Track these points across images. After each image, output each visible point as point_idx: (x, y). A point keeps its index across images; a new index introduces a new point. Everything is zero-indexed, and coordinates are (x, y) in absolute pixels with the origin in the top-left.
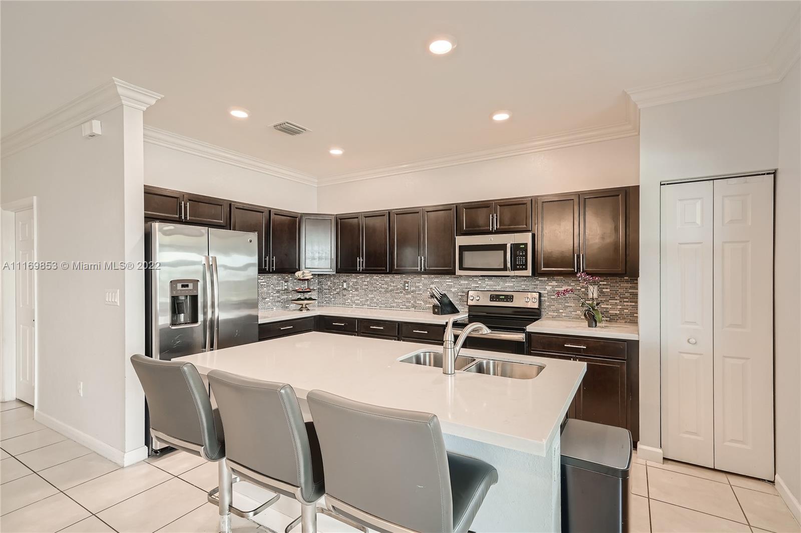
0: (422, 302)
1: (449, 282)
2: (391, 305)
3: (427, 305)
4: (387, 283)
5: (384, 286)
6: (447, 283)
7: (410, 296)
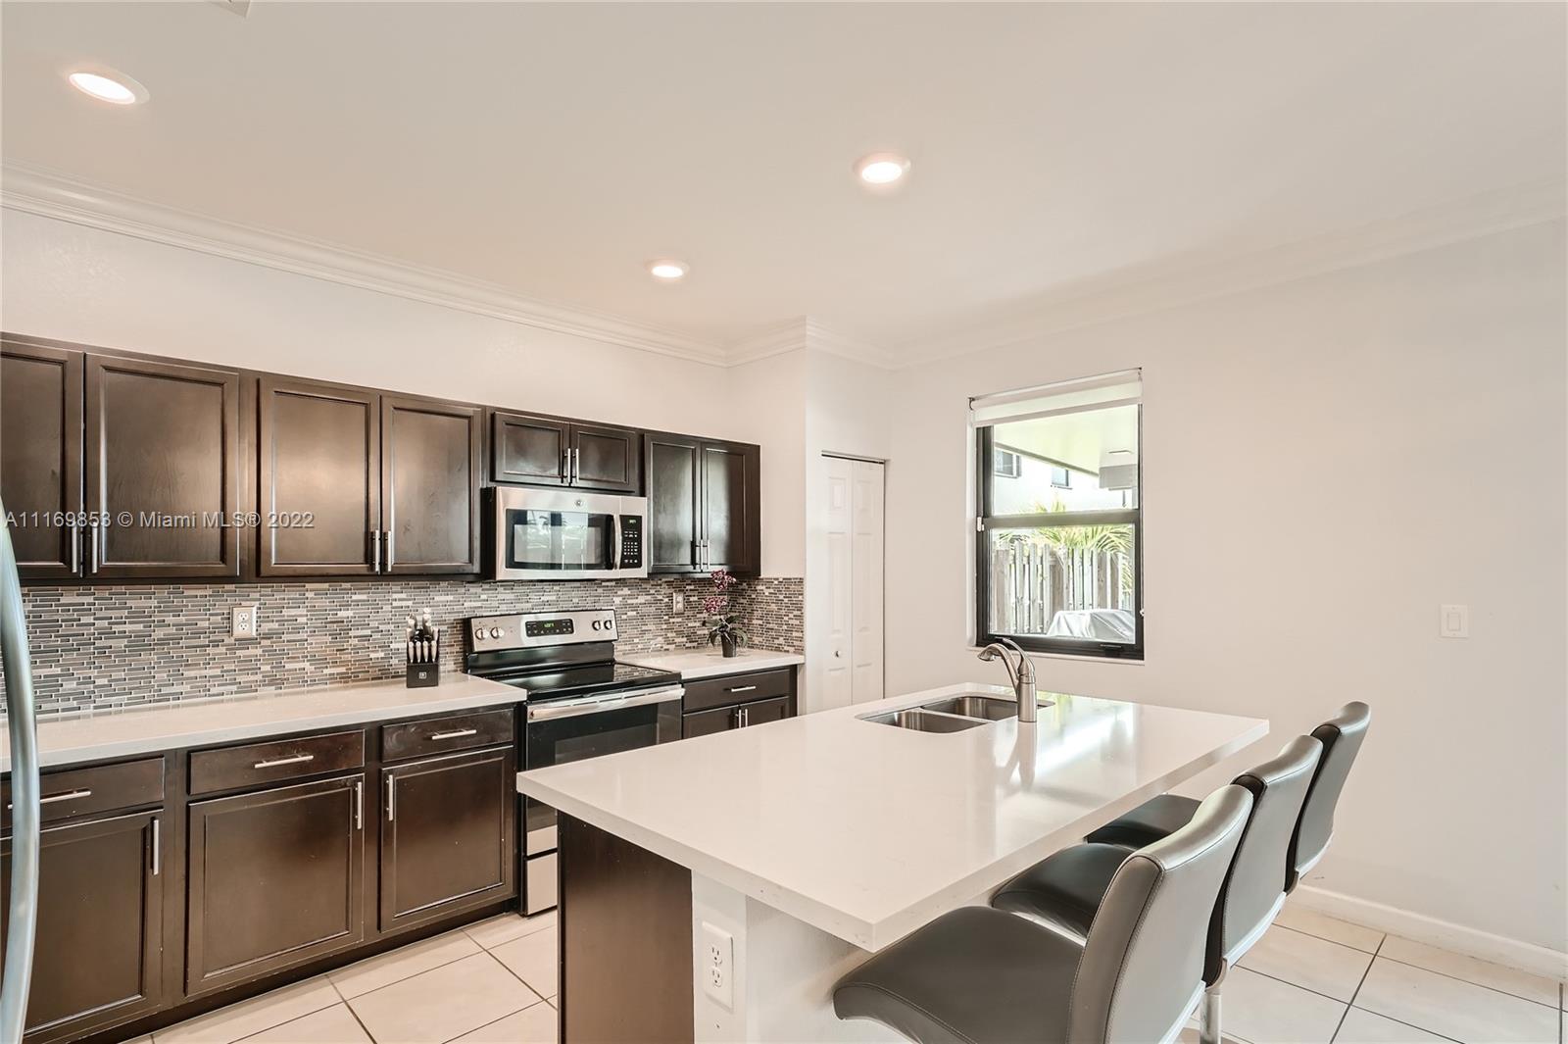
0: (307, 665)
1: (400, 600)
2: (165, 690)
3: (326, 671)
4: (136, 616)
5: (128, 628)
6: (395, 604)
7: (259, 651)
